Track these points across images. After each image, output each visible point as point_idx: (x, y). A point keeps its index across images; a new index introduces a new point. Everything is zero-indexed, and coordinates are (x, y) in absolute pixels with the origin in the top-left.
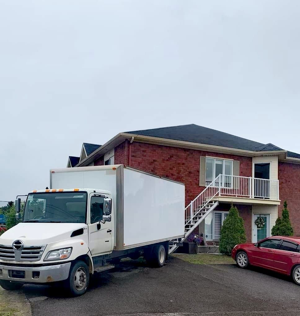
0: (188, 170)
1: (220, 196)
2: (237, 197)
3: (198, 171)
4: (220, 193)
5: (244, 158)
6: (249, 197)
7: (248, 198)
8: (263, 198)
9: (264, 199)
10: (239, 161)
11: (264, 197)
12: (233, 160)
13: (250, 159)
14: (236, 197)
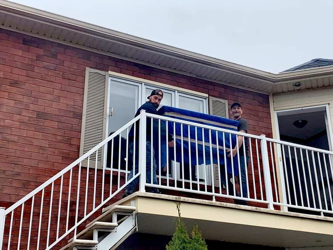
0: (32, 107)
1: (142, 191)
2: (218, 203)
3: (74, 113)
4: (143, 183)
5: (242, 94)
6: (266, 206)
7: (262, 209)
8: (319, 213)
9: (322, 217)
10: (227, 101)
11: (321, 210)
12: (207, 95)
13: (261, 99)
14: (214, 201)
